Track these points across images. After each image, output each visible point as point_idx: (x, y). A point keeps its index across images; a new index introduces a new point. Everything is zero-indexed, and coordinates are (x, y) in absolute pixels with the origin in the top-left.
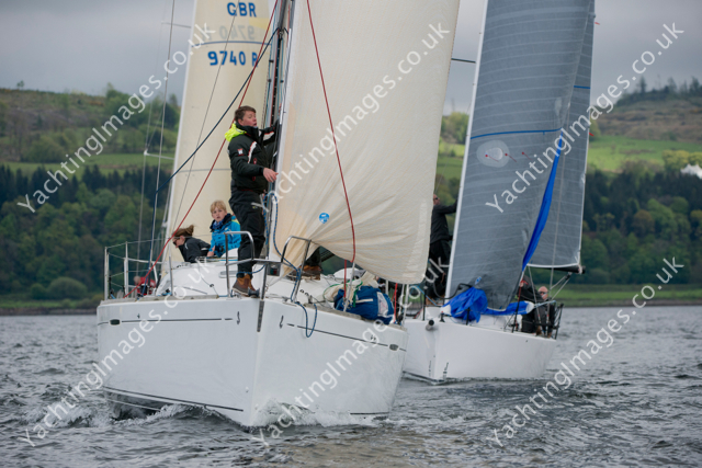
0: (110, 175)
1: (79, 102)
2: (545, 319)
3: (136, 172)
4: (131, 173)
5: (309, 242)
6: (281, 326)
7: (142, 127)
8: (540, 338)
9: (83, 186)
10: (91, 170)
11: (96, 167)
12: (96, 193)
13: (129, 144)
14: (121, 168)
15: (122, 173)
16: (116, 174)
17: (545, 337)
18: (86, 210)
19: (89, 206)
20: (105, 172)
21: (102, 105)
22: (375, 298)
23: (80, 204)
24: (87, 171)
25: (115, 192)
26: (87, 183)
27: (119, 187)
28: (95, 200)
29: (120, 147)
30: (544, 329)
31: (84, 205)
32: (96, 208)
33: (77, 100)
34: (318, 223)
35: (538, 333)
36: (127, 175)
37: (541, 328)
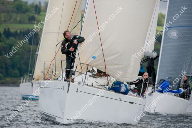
0: (14, 32)
1: (3, 3)
2: (187, 93)
3: (24, 31)
4: (22, 31)
5: (88, 65)
6: (77, 92)
7: (27, 13)
8: (185, 100)
9: (3, 36)
10: (7, 30)
11: (9, 29)
12: (8, 39)
13: (22, 20)
14: (19, 29)
15: (19, 31)
16: (16, 32)
17: (187, 99)
18: (4, 45)
19: (5, 44)
20: (12, 31)
21: (12, 4)
22: (120, 85)
23: (2, 43)
24: (5, 30)
25: (16, 39)
26: (5, 35)
27: (17, 37)
28: (8, 41)
29: (18, 21)
30: (187, 97)
31: (3, 43)
32: (8, 45)
33: (2, 2)
34: (92, 59)
35: (185, 99)
36: (21, 32)
37: (186, 96)
